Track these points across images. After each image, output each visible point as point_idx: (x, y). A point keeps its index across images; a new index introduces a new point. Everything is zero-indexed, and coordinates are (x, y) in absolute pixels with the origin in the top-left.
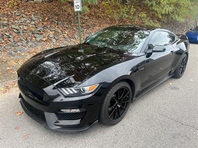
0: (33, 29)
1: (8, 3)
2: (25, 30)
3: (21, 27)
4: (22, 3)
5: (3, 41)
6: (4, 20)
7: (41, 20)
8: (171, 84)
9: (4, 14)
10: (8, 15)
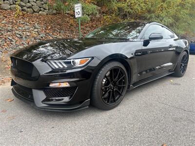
0: (35, 36)
1: (14, 13)
2: (28, 36)
3: (25, 33)
4: (27, 14)
5: (5, 44)
6: (9, 27)
7: (44, 28)
8: (172, 81)
9: (9, 22)
10: (12, 23)
